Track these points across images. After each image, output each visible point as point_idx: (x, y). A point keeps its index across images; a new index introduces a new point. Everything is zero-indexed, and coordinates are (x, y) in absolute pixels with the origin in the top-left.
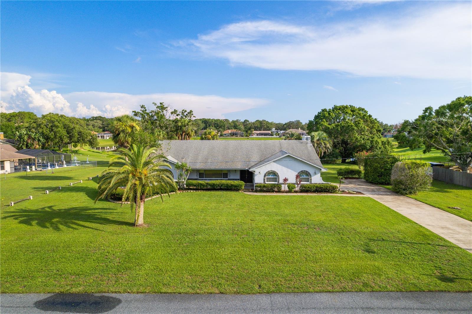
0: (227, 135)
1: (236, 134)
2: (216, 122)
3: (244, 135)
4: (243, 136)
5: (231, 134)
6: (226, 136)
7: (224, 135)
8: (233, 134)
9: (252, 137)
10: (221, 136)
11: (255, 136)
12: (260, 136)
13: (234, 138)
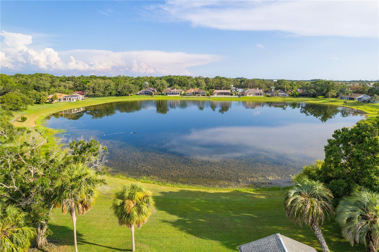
1: (198, 93)
5: (193, 93)
6: (189, 95)
8: (196, 93)
10: (184, 95)
11: (215, 96)
12: (221, 96)
13: (196, 97)
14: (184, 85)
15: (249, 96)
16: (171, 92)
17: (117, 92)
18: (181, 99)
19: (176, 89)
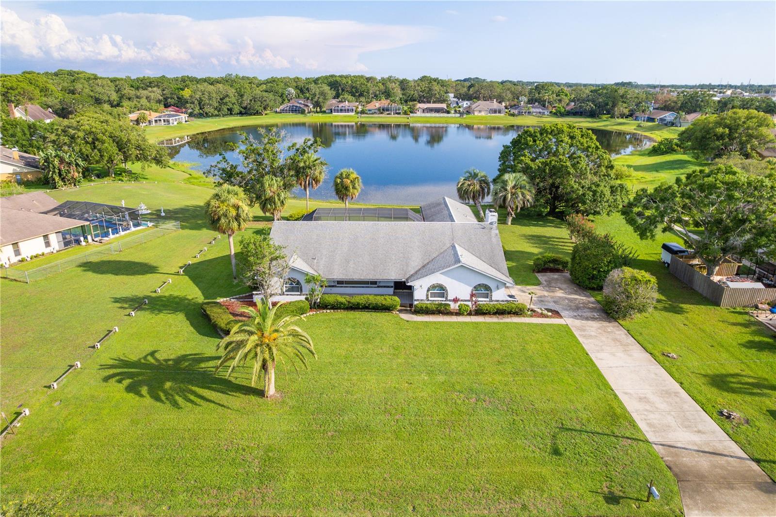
0: (373, 111)
1: (388, 110)
2: (354, 85)
3: (400, 111)
4: (399, 114)
5: (379, 109)
6: (371, 112)
7: (368, 112)
8: (383, 110)
9: (415, 115)
10: (363, 112)
11: (419, 114)
12: (428, 115)
13: (384, 117)
14: (361, 95)
15: (479, 115)
16: (338, 107)
17: (242, 107)
18: (357, 120)
19: (347, 102)
